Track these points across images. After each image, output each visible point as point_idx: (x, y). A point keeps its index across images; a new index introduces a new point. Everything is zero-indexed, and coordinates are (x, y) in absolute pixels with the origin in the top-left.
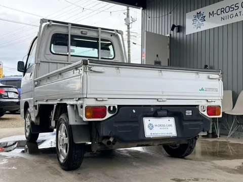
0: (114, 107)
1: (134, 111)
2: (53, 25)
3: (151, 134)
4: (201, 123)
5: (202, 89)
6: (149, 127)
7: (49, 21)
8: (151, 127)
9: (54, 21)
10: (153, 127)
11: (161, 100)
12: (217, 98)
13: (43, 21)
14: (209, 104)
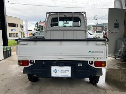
0: (33, 61)
1: (44, 63)
2: (51, 14)
3: (55, 75)
4: (89, 71)
5: (90, 52)
6: (54, 71)
7: (50, 13)
8: (55, 71)
9: (52, 13)
10: (56, 71)
11: (60, 58)
12: (103, 57)
13: (47, 13)
14: (96, 60)
